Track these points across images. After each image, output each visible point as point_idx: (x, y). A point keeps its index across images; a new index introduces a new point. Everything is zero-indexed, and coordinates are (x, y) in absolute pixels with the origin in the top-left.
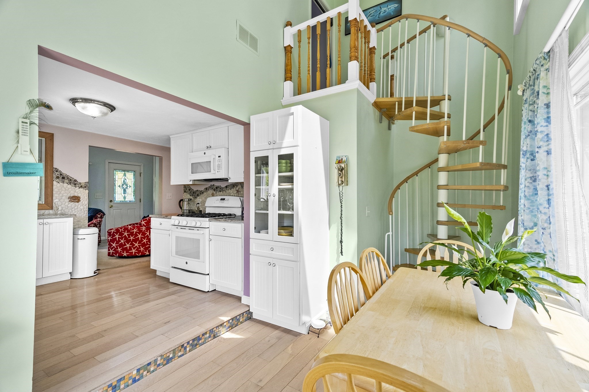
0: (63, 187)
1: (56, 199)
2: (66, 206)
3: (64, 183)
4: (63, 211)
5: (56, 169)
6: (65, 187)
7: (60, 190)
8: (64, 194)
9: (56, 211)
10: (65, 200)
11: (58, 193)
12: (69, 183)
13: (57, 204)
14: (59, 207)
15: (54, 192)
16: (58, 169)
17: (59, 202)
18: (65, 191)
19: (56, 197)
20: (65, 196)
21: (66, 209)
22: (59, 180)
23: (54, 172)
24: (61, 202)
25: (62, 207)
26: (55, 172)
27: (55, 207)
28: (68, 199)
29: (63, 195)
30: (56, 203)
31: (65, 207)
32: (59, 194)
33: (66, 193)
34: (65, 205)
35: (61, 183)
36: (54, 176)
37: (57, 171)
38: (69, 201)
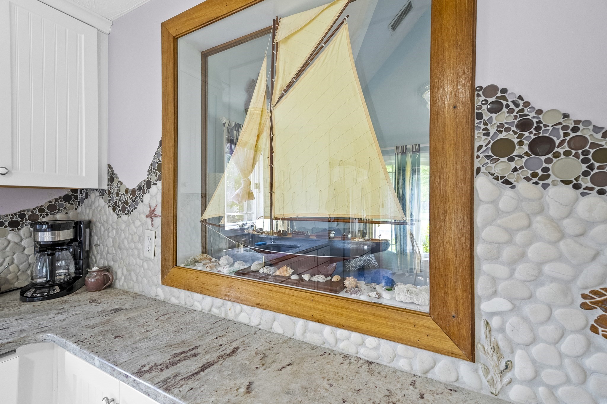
0: (542, 210)
1: (495, 293)
2: (567, 361)
3: (545, 186)
4: (541, 390)
5: (492, 90)
6: (554, 211)
7: (519, 238)
8: (547, 269)
9: (497, 378)
10: (557, 312)
11: (507, 252)
12: (586, 182)
13: (502, 330)
14: (513, 352)
15: (479, 249)
16: (504, 91)
17: (512, 320)
18: (555, 243)
19: (494, 280)
20: (553, 279)
21: (568, 381)
22: (513, 165)
23: (480, 116)
24: (525, 319)
25: (533, 362)
26: (486, 116)
27: (488, 349)
28: (584, 306)
29: (540, 272)
30: (495, 322)
31: (561, 367)
32: (512, 264)
33: (560, 258)
34: (561, 355)
35: (524, 187)
36: (480, 140)
37: (496, 108)
38: (594, 329)
